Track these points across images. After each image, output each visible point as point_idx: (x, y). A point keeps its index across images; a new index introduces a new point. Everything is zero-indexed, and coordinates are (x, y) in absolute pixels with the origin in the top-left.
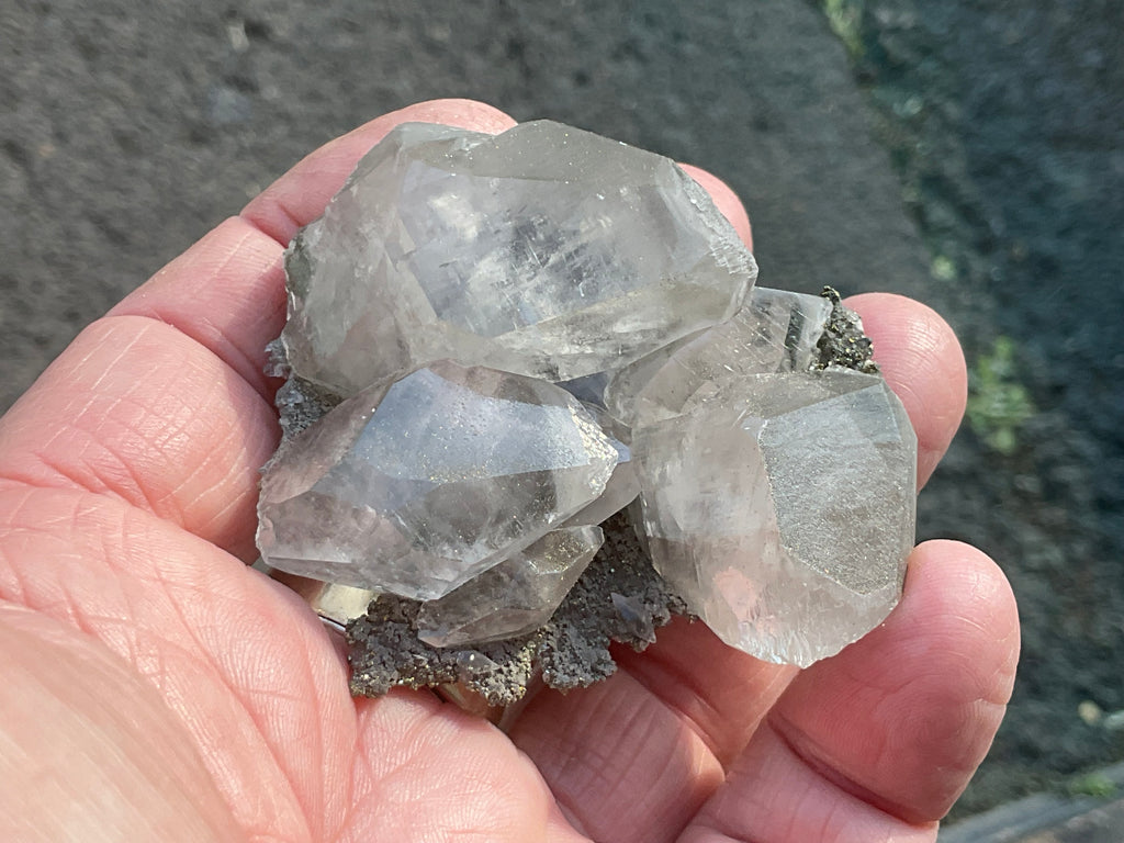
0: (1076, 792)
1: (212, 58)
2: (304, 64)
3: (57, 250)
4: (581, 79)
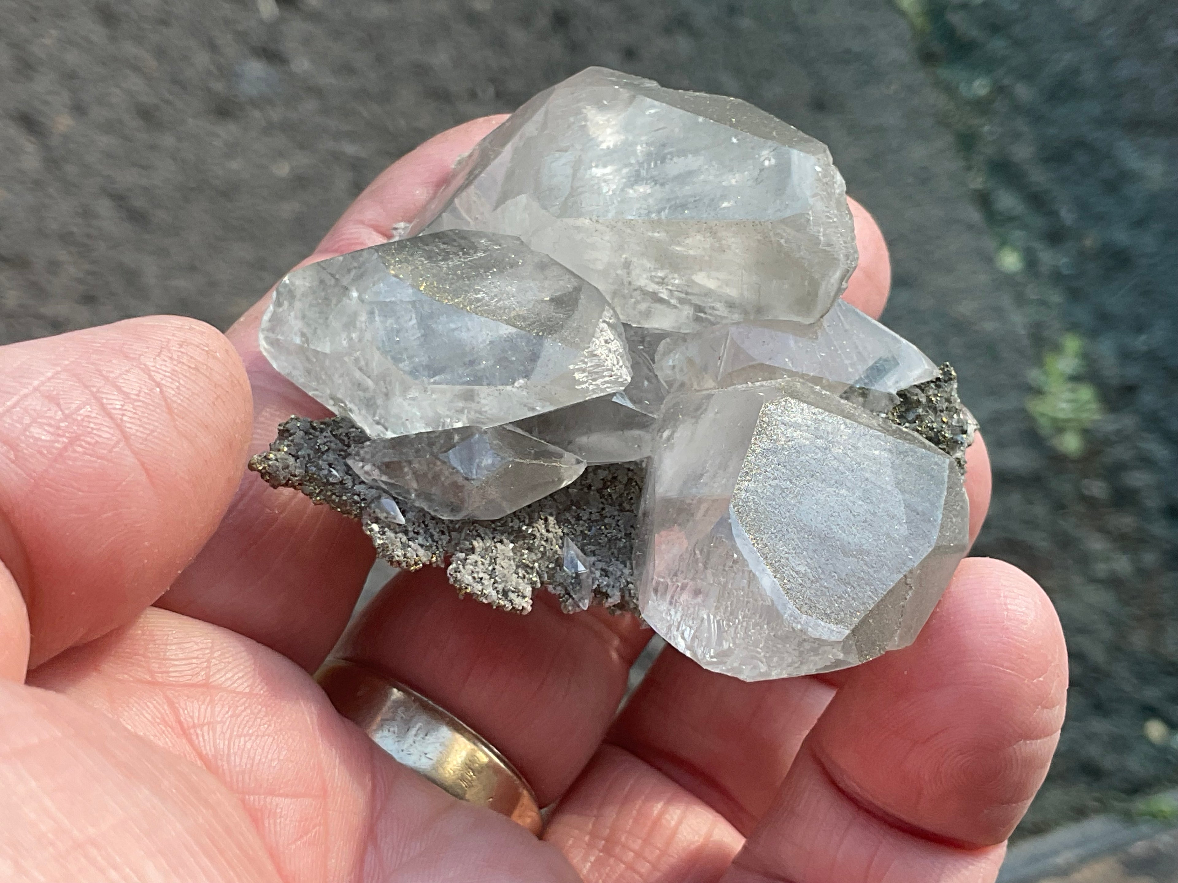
0: (1141, 814)
1: (240, 28)
2: (337, 35)
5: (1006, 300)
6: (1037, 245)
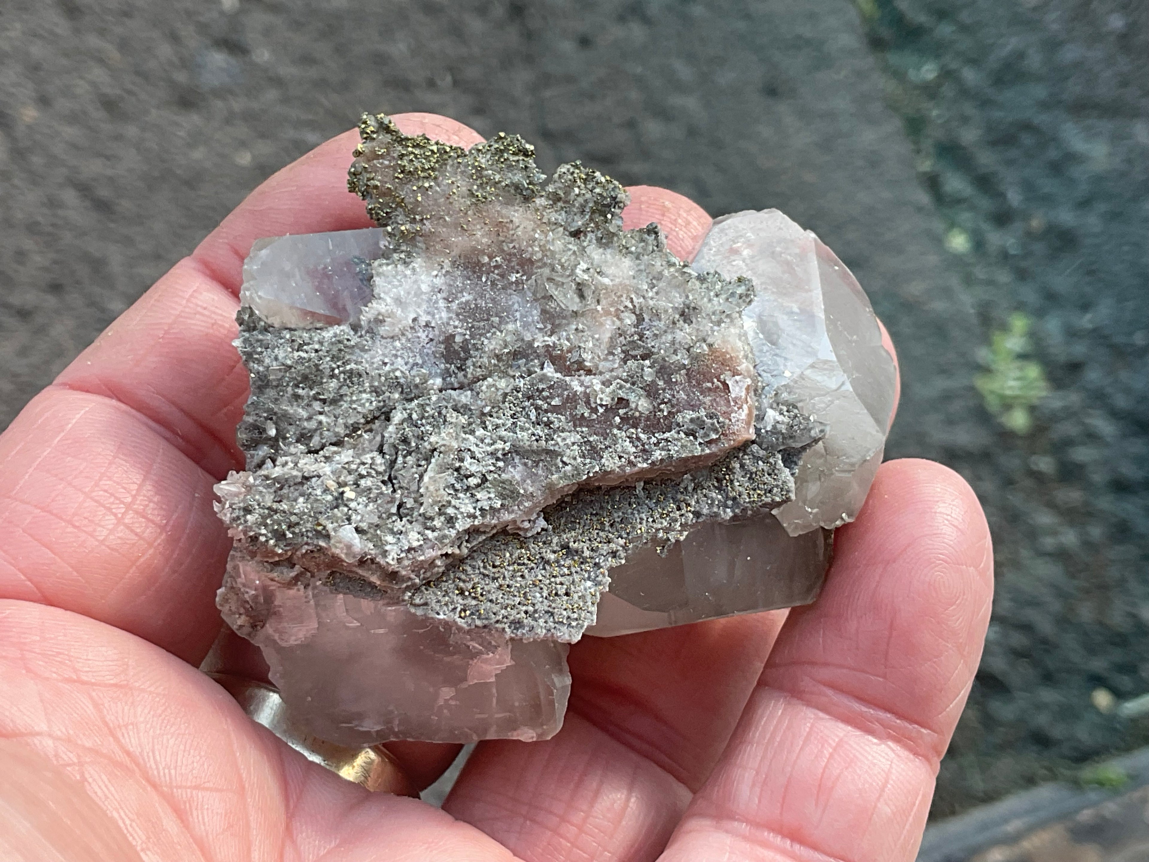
0: (1089, 782)
1: (201, 19)
2: (297, 25)
3: (40, 219)
4: (585, 42)
5: (954, 281)
6: (985, 226)
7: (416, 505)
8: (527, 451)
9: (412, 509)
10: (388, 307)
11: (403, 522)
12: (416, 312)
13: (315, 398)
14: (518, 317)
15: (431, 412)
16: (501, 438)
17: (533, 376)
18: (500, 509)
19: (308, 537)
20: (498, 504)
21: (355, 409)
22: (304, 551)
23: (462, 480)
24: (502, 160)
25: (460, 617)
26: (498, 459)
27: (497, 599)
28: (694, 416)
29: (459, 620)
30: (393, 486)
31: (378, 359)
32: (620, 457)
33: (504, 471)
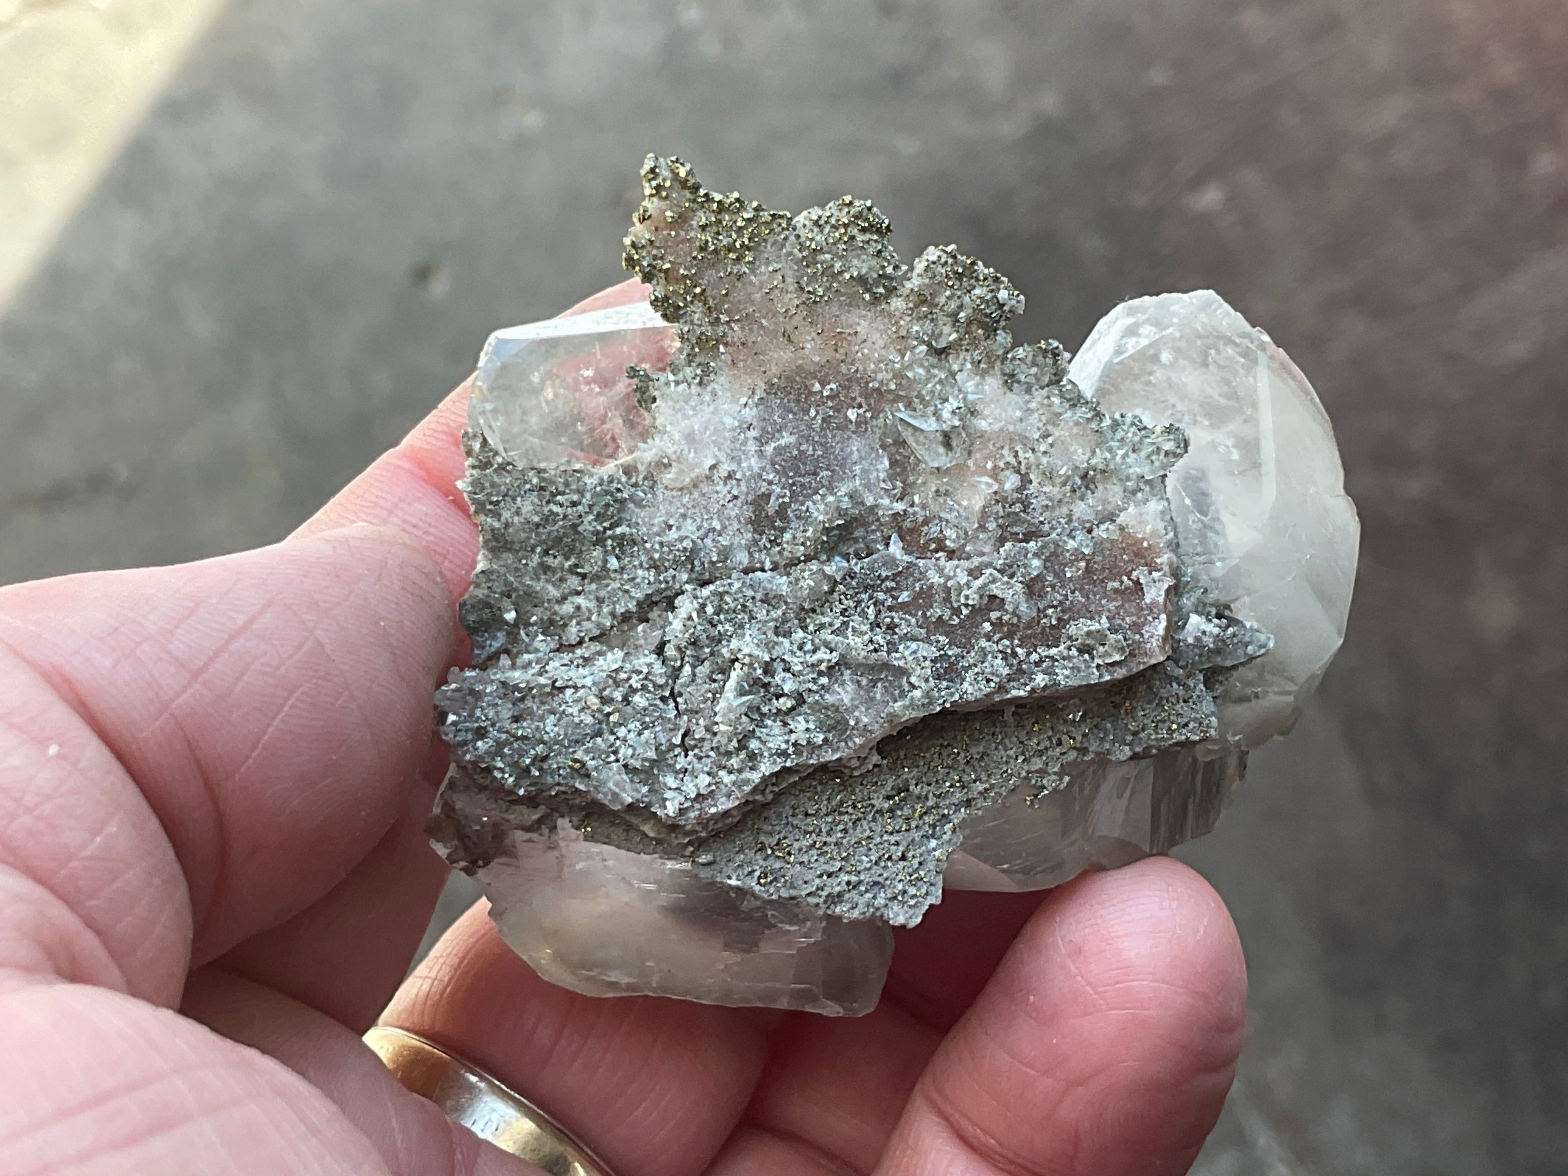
7: (708, 736)
8: (860, 665)
9: (702, 740)
10: (676, 447)
11: (689, 758)
12: (716, 456)
13: (572, 570)
14: (858, 472)
15: (732, 605)
16: (826, 645)
17: (874, 556)
18: (821, 746)
19: (560, 775)
20: (819, 739)
21: (627, 591)
22: (553, 793)
23: (770, 700)
24: (846, 239)
25: (759, 883)
26: (821, 674)
27: (809, 861)
28: (1092, 628)
29: (757, 888)
30: (677, 708)
31: (661, 519)
32: (988, 681)
33: (827, 691)
